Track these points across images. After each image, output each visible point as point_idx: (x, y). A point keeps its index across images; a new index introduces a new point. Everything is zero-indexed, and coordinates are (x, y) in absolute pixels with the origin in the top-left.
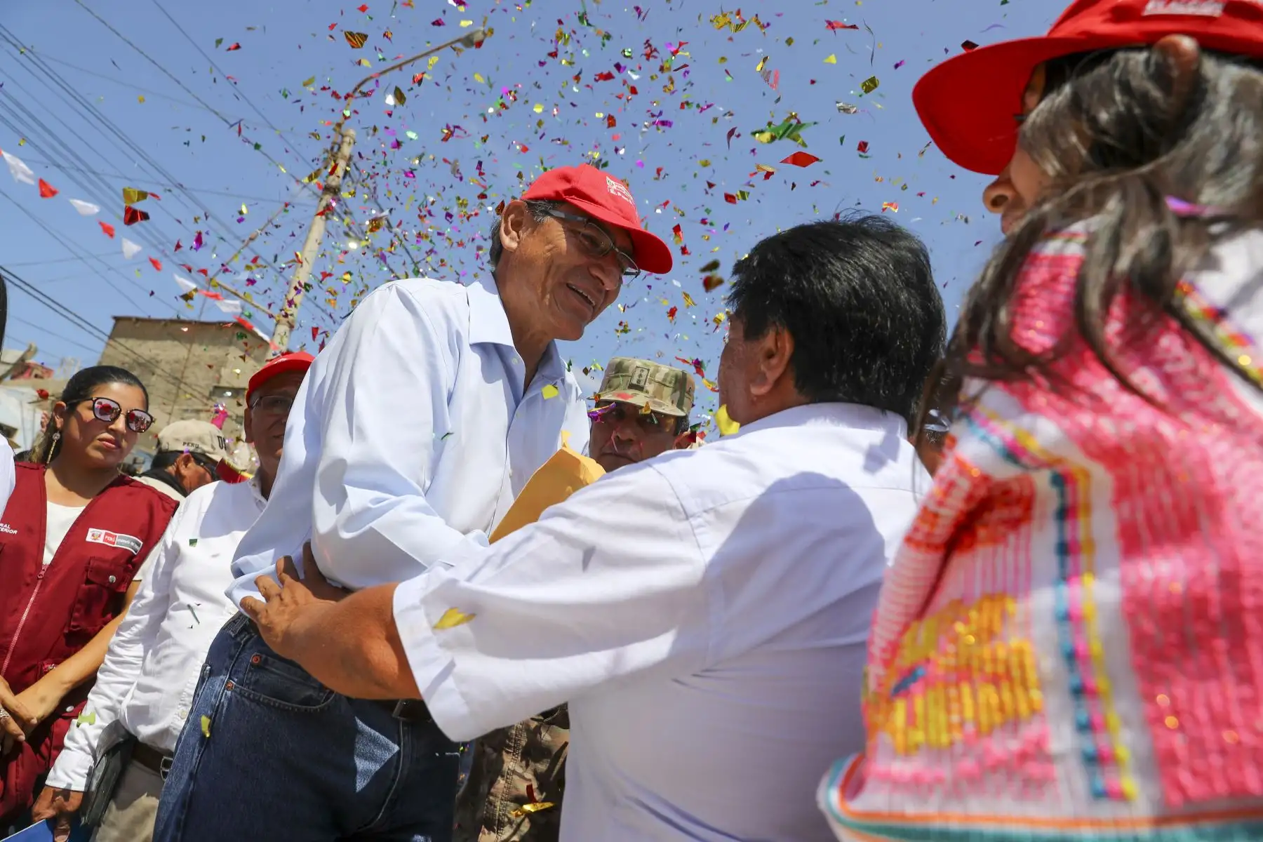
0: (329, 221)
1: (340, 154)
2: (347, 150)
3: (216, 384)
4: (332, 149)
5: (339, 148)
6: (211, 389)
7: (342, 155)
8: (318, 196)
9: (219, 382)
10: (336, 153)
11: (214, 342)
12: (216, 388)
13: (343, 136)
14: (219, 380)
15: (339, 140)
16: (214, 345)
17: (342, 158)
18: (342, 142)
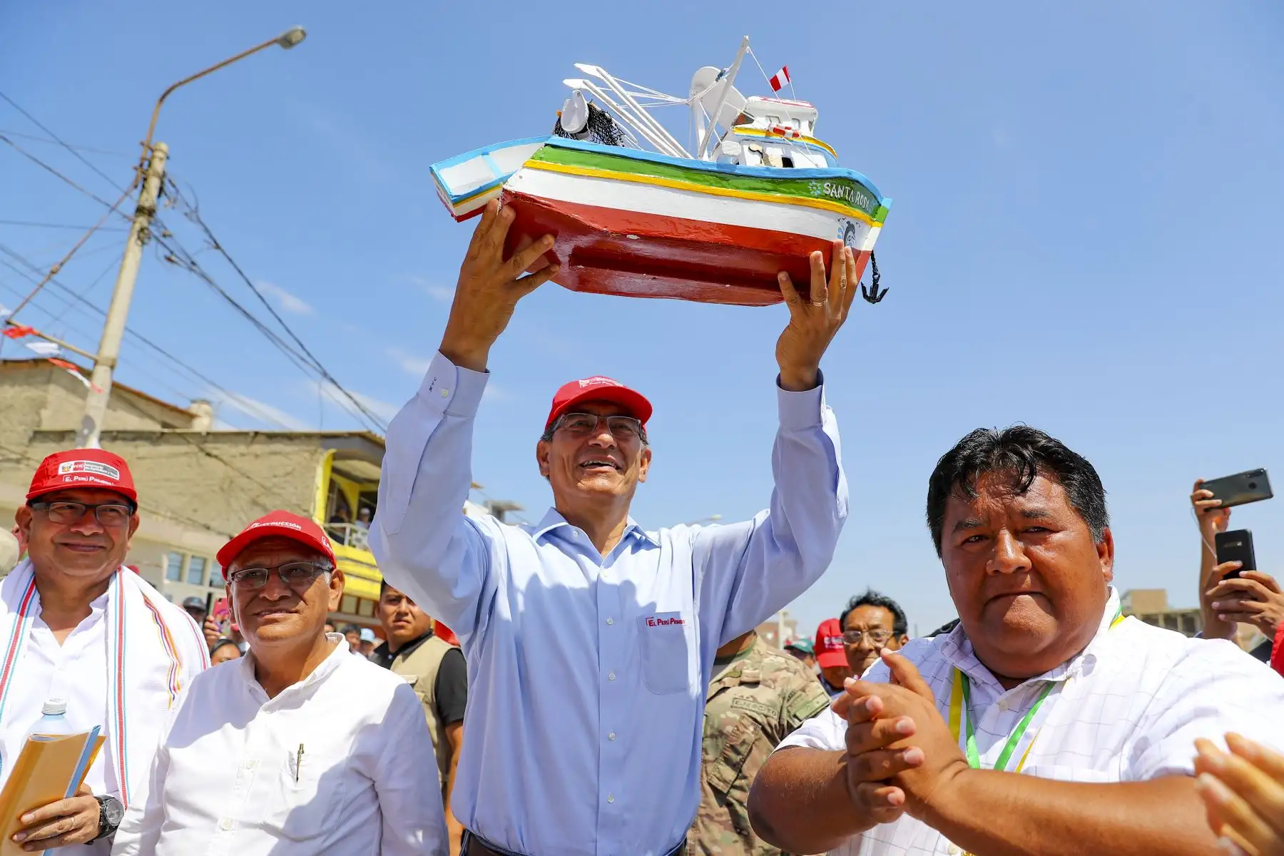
0: (146, 247)
1: (151, 172)
2: (159, 166)
3: (36, 429)
4: (141, 165)
5: (150, 165)
6: (31, 434)
7: (154, 171)
8: (130, 220)
9: (39, 426)
10: (147, 170)
11: (28, 382)
12: (36, 433)
13: (152, 151)
14: (39, 424)
15: (149, 154)
16: (29, 384)
17: (154, 175)
18: (153, 157)
